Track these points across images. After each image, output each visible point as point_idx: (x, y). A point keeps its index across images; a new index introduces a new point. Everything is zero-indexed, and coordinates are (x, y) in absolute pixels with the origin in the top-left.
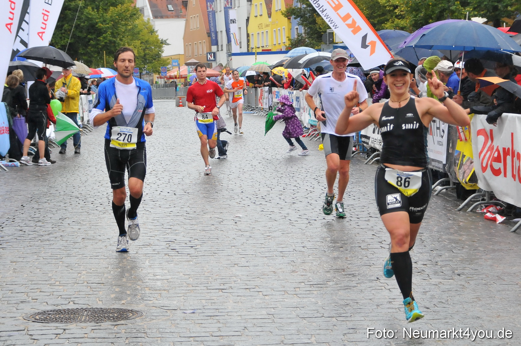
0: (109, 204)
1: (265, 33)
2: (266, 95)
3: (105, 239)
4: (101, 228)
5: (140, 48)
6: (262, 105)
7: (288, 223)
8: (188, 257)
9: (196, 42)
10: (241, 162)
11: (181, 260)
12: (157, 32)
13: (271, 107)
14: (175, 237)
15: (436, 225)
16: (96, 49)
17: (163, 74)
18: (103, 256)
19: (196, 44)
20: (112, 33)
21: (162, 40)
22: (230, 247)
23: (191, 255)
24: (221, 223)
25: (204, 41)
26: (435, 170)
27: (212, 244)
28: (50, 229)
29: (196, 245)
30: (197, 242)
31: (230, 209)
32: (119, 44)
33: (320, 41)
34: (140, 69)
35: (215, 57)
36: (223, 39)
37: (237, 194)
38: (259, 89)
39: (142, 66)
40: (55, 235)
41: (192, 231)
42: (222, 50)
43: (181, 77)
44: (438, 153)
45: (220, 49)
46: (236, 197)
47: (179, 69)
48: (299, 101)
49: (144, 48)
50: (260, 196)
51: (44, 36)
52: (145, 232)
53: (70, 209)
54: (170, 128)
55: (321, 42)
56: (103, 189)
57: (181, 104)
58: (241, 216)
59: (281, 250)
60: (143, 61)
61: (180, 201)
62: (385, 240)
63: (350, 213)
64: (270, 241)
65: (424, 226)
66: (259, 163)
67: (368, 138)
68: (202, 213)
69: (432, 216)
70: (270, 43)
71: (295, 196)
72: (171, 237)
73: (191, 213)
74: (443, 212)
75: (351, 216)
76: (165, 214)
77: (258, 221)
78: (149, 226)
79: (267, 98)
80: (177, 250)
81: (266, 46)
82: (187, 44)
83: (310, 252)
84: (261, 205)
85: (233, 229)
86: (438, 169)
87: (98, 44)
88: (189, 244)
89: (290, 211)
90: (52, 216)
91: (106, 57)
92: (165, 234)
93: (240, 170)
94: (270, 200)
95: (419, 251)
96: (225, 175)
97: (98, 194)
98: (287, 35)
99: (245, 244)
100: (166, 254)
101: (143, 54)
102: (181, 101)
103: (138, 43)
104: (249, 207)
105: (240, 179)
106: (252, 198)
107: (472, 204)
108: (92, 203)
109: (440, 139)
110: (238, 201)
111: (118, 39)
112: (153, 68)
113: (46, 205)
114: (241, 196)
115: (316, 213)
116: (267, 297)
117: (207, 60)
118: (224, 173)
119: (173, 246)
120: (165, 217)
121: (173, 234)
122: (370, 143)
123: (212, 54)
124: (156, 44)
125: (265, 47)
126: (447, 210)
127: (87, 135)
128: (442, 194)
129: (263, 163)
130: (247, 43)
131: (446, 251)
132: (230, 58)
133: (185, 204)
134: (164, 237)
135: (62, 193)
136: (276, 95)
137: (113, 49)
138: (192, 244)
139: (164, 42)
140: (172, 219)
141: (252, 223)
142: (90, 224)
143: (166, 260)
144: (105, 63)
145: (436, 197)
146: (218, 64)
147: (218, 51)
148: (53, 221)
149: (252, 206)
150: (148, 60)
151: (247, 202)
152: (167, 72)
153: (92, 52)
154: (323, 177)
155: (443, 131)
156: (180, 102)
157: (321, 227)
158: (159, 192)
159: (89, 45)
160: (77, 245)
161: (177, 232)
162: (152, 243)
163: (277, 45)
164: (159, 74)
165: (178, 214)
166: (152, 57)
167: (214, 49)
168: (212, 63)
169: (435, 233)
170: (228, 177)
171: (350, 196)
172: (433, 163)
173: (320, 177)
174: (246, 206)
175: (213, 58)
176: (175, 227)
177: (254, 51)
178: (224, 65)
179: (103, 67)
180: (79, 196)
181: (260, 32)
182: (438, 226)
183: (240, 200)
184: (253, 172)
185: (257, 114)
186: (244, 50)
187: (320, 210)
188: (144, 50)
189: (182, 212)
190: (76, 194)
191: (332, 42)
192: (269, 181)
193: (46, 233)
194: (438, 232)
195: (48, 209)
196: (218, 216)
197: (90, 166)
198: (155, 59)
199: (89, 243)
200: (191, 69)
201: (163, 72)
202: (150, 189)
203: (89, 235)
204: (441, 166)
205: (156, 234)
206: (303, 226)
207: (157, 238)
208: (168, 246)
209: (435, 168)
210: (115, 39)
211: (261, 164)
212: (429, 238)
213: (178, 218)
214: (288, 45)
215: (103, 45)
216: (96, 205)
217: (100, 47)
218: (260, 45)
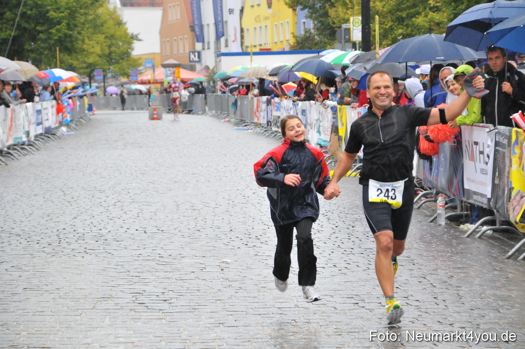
0: (59, 245)
1: (263, 28)
2: (264, 106)
3: (53, 290)
4: (48, 275)
5: (104, 44)
6: (258, 120)
8: (160, 314)
9: (175, 38)
10: (230, 192)
11: (151, 317)
12: (125, 23)
13: (271, 122)
14: (144, 288)
15: (478, 277)
16: (46, 45)
17: (133, 78)
18: (50, 312)
19: (175, 40)
20: (68, 24)
21: (132, 34)
22: (214, 301)
23: (164, 311)
24: (204, 270)
25: (186, 36)
26: (477, 205)
27: (191, 297)
29: (171, 299)
30: (171, 294)
31: (215, 252)
32: (77, 39)
33: (333, 38)
34: (104, 71)
35: (199, 57)
36: (210, 34)
37: (225, 233)
39: (105, 67)
41: (165, 280)
42: (209, 48)
43: (156, 82)
44: (482, 184)
45: (206, 47)
46: (223, 237)
47: (154, 71)
48: (305, 115)
49: (109, 43)
50: (253, 236)
52: (106, 281)
53: (8, 250)
54: (141, 147)
55: (334, 40)
56: (52, 225)
57: (155, 116)
58: (229, 261)
59: (278, 305)
60: (107, 61)
61: (152, 241)
62: (412, 295)
63: (369, 259)
64: (265, 294)
65: (463, 278)
66: (254, 193)
68: (179, 256)
69: (473, 265)
70: (269, 41)
72: (139, 287)
73: (166, 256)
74: (487, 260)
75: (369, 262)
76: (132, 257)
77: (251, 268)
78: (111, 273)
79: (265, 110)
80: (146, 305)
81: (265, 44)
82: (164, 40)
83: (316, 309)
84: (255, 247)
85: (218, 278)
86: (480, 205)
87: (49, 38)
88: (162, 297)
91: (59, 54)
92: (131, 283)
93: (229, 202)
94: (267, 241)
95: (456, 310)
96: (209, 208)
97: (46, 231)
98: (291, 30)
99: (233, 297)
100: (131, 310)
101: (107, 51)
102: (155, 112)
103: (101, 38)
104: (239, 249)
105: (229, 213)
106: (243, 238)
108: (38, 243)
109: (484, 166)
110: (225, 241)
111: (76, 32)
112: (120, 70)
114: (229, 236)
115: (325, 259)
117: (190, 61)
118: (208, 205)
119: (142, 299)
120: (132, 261)
121: (142, 284)
123: (196, 54)
124: (124, 39)
125: (263, 45)
126: (492, 257)
127: (33, 154)
128: (487, 236)
129: (258, 193)
130: (241, 40)
131: (491, 310)
132: (218, 59)
133: (158, 245)
134: (130, 287)
136: (276, 107)
137: (68, 45)
138: (166, 297)
139: (134, 37)
140: (140, 265)
141: (243, 271)
142: (34, 270)
143: (131, 317)
144: (58, 62)
145: (479, 240)
146: (203, 66)
147: (204, 49)
149: (244, 249)
150: (115, 59)
151: (237, 243)
152: (139, 76)
153: (42, 48)
154: (334, 212)
155: (488, 156)
156: (154, 114)
157: (331, 276)
158: (125, 229)
159: (38, 39)
160: (16, 298)
161: (147, 281)
162: (114, 295)
163: (279, 43)
164: (128, 78)
165: (148, 258)
166: (119, 56)
167: (199, 46)
168: (195, 65)
169: (476, 287)
170: (214, 210)
171: (368, 238)
172: (475, 197)
173: (331, 212)
174: (236, 248)
175: (196, 59)
176: (143, 276)
177: (249, 50)
178: (211, 67)
179: (56, 67)
180: (21, 233)
181: (257, 26)
182: (481, 277)
183: (228, 240)
184: (245, 205)
185: (252, 131)
186: (238, 49)
187: (330, 255)
188: (110, 47)
189: (154, 255)
190: (17, 230)
191: (348, 40)
192: (265, 216)
194: (480, 285)
196: (199, 260)
197: (36, 195)
198: (122, 59)
199: (32, 295)
200: (169, 72)
201: (133, 75)
202: (113, 225)
203: (32, 284)
204: (485, 201)
205: (120, 283)
207: (121, 288)
208: (134, 299)
209: (477, 204)
210: (71, 32)
212: (468, 293)
213: (149, 263)
214: (292, 43)
215: (56, 40)
216: (43, 246)
217: (52, 42)
218: (257, 44)
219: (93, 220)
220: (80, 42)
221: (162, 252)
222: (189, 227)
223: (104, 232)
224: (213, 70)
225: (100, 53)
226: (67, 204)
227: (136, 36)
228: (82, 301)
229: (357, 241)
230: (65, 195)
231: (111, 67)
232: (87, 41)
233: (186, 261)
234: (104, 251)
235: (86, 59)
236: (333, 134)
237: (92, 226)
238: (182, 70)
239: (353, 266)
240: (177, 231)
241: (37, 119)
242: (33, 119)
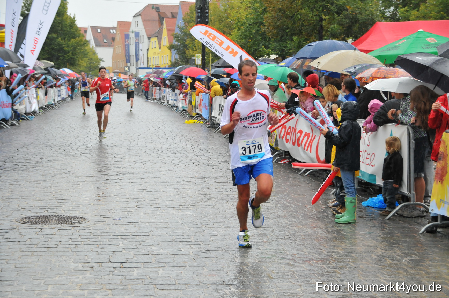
1: (157, 58)
2: (158, 91)
5: (88, 62)
7: (173, 165)
8: (116, 185)
9: (119, 61)
11: (112, 186)
12: (97, 54)
20: (72, 53)
24: (135, 165)
25: (123, 60)
28: (34, 165)
29: (121, 177)
30: (121, 176)
31: (140, 156)
32: (76, 59)
35: (129, 69)
36: (133, 59)
37: (143, 147)
38: (154, 88)
39: (88, 72)
40: (37, 168)
41: (118, 169)
42: (133, 66)
45: (132, 65)
46: (143, 149)
47: (109, 75)
50: (156, 149)
51: (34, 53)
53: (46, 153)
58: (146, 160)
59: (170, 182)
62: (229, 178)
67: (216, 118)
68: (124, 158)
70: (159, 63)
71: (176, 149)
73: (117, 157)
79: (158, 93)
80: (109, 180)
82: (114, 61)
87: (64, 59)
89: (174, 158)
90: (35, 156)
96: (136, 136)
97: (62, 144)
98: (169, 59)
99: (149, 178)
101: (89, 66)
103: (86, 59)
104: (150, 155)
107: (275, 158)
108: (59, 150)
111: (76, 57)
113: (32, 150)
116: (163, 211)
117: (125, 71)
118: (135, 134)
122: (217, 121)
123: (128, 68)
124: (97, 61)
125: (157, 65)
130: (147, 63)
132: (138, 70)
135: (42, 143)
136: (164, 92)
137: (73, 62)
138: (119, 177)
139: (101, 60)
147: (131, 66)
148: (36, 160)
159: (59, 59)
160: (50, 175)
163: (164, 64)
167: (129, 64)
170: (138, 137)
175: (128, 70)
177: (151, 67)
178: (134, 74)
180: (52, 145)
181: (155, 56)
183: (145, 151)
184: (152, 135)
186: (146, 66)
188: (90, 63)
190: (50, 144)
191: (194, 64)
193: (32, 167)
195: (33, 152)
196: (132, 160)
197: (58, 128)
198: (95, 69)
200: (116, 75)
206: (182, 168)
210: (73, 57)
211: (156, 130)
214: (169, 64)
215: (67, 60)
216: (62, 151)
217: (65, 60)
218: (154, 64)
219: (84, 140)
220: (77, 61)
221: (115, 155)
222: (127, 144)
223: (89, 145)
224: (135, 75)
225: (86, 66)
226: (72, 132)
227: (102, 59)
228: (80, 177)
229: (203, 152)
230: (71, 128)
231: (91, 72)
232: (80, 60)
233: (127, 160)
234: (89, 154)
235: (80, 69)
236: (190, 104)
237: (83, 142)
238: (121, 75)
239: (201, 164)
240: (122, 146)
241: (58, 94)
242: (57, 94)
